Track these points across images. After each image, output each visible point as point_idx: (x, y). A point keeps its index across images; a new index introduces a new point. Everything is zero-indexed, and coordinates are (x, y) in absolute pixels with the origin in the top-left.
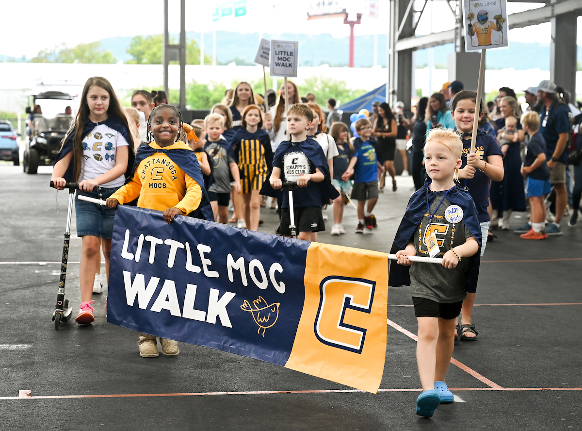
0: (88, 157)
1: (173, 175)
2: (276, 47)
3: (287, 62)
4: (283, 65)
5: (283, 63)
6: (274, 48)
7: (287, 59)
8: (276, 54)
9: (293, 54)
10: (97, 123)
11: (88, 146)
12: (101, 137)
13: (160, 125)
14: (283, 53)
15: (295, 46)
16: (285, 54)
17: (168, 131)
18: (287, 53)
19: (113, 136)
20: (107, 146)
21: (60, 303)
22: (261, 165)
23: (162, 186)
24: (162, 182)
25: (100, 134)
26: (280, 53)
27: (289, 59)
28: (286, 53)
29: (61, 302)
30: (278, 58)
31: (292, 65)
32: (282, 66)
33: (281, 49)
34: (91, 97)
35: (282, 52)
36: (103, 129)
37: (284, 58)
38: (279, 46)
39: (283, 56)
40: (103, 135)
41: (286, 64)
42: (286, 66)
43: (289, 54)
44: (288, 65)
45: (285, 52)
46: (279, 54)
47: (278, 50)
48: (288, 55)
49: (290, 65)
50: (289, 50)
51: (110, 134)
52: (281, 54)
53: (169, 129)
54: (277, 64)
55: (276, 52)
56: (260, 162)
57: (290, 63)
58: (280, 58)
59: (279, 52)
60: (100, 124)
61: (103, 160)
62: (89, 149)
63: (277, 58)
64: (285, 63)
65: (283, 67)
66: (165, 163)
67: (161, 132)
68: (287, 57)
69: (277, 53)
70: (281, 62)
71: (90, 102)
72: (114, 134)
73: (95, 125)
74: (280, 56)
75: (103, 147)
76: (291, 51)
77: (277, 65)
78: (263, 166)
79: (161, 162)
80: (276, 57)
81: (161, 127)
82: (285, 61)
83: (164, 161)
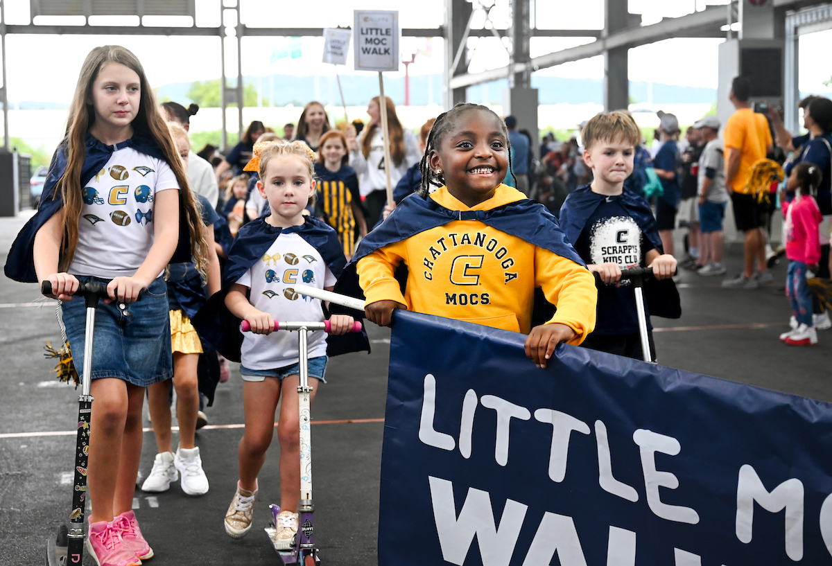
0: (98, 219)
1: (507, 271)
2: (362, 21)
3: (380, 45)
4: (375, 51)
5: (375, 49)
6: (359, 23)
7: (380, 42)
8: (362, 33)
9: (391, 33)
10: (115, 146)
11: (99, 196)
12: (126, 176)
13: (469, 154)
14: (374, 32)
15: (393, 19)
16: (377, 34)
17: (489, 167)
18: (381, 30)
19: (149, 171)
20: (138, 194)
21: (76, 558)
22: (346, 219)
23: (479, 300)
24: (480, 290)
25: (123, 168)
26: (369, 31)
27: (384, 42)
28: (379, 32)
29: (79, 555)
30: (367, 39)
31: (390, 51)
32: (373, 53)
33: (370, 25)
34: (105, 87)
35: (371, 29)
36: (126, 158)
37: (375, 39)
38: (366, 19)
39: (374, 36)
40: (129, 169)
41: (380, 49)
42: (380, 53)
43: (384, 32)
44: (382, 51)
45: (377, 30)
46: (367, 33)
47: (365, 26)
48: (381, 34)
49: (386, 51)
50: (384, 26)
51: (144, 168)
52: (371, 33)
53: (492, 162)
54: (366, 51)
55: (362, 30)
56: (344, 213)
57: (387, 47)
58: (369, 39)
59: (367, 30)
60: (120, 146)
61: (131, 225)
62: (101, 201)
63: (364, 41)
64: (377, 47)
65: (375, 55)
66: (485, 244)
67: (471, 170)
68: (381, 37)
69: (364, 31)
70: (372, 46)
71: (104, 99)
72: (152, 167)
73: (110, 150)
74: (369, 37)
75: (131, 197)
76: (388, 27)
77: (364, 53)
78: (349, 220)
79: (473, 241)
80: (363, 37)
81: (473, 156)
82: (378, 44)
83: (480, 239)
